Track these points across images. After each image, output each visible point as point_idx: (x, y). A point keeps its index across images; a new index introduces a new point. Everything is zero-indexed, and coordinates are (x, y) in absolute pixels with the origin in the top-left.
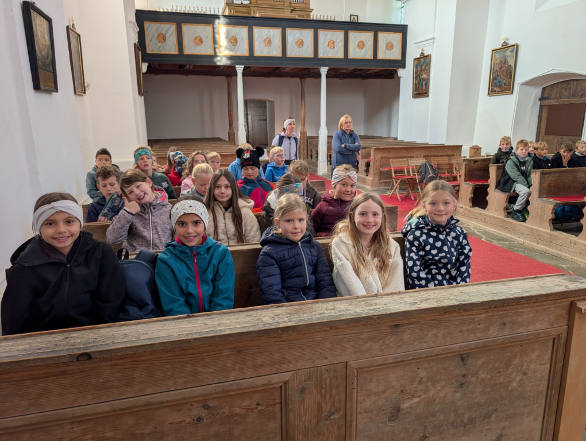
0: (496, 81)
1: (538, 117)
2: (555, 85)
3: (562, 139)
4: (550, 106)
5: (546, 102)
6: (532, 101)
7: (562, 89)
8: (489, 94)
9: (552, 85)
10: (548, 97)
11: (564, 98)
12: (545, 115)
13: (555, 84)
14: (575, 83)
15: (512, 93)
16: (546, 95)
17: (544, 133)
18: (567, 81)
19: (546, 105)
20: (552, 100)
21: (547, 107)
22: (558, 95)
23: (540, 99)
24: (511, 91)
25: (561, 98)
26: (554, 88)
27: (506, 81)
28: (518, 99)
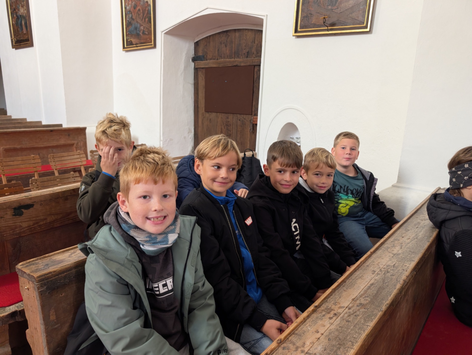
0: (132, 28)
1: (193, 86)
2: (211, 38)
3: (228, 118)
4: (208, 70)
5: (202, 64)
6: (183, 60)
7: (221, 43)
8: (124, 48)
9: (207, 37)
10: (204, 56)
11: (224, 58)
12: (202, 83)
13: (210, 36)
14: (237, 34)
15: (155, 47)
16: (200, 54)
17: (204, 109)
18: (227, 32)
19: (202, 68)
20: (208, 61)
21: (204, 71)
22: (217, 53)
23: (194, 60)
24: (153, 43)
25: (221, 57)
26: (209, 42)
27: (144, 27)
28: (164, 56)
